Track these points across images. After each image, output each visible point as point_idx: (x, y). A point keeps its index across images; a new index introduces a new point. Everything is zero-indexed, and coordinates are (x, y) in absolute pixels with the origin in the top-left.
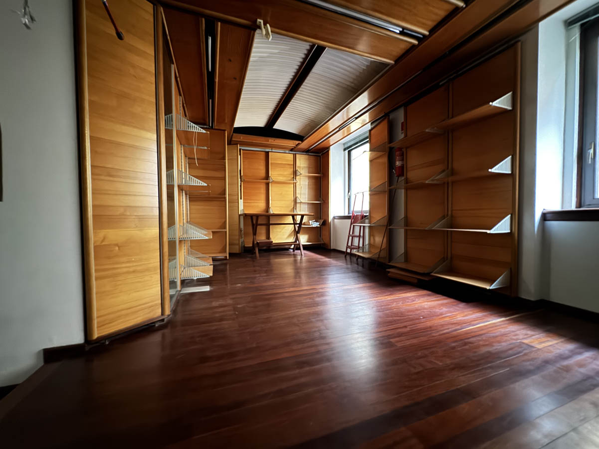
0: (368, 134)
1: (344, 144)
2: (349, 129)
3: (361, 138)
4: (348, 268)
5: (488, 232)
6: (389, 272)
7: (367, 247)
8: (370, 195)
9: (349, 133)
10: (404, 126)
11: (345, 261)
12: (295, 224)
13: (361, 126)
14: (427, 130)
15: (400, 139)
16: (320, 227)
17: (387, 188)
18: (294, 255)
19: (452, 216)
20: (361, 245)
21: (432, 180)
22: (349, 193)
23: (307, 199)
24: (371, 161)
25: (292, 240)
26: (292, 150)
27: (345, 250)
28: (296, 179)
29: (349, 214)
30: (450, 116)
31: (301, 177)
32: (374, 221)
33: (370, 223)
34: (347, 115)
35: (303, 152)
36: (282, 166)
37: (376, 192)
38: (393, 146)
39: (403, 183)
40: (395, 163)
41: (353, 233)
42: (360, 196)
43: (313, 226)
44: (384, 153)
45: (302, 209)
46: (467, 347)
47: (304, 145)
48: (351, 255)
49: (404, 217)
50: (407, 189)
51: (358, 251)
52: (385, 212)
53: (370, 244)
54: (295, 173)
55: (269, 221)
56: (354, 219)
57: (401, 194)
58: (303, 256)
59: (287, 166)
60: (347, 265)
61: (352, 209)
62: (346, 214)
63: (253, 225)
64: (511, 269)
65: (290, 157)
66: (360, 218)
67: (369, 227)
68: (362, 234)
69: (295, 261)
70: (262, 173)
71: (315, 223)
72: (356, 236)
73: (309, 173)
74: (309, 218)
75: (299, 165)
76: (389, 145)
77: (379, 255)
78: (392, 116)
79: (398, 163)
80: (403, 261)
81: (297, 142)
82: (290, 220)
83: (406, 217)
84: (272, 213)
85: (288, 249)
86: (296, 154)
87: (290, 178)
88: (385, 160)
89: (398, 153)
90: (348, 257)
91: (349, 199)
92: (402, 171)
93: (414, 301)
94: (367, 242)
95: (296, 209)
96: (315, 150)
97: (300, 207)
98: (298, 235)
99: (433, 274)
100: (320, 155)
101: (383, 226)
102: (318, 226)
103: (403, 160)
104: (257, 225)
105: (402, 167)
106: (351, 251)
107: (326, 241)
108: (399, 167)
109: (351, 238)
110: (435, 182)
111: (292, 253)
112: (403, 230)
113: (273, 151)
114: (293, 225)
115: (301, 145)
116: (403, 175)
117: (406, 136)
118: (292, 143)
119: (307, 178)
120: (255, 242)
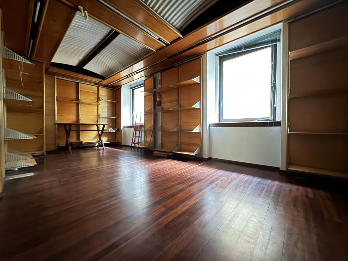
0: (143, 82)
1: (130, 85)
2: (133, 78)
3: (140, 84)
4: (132, 154)
5: (192, 131)
6: (154, 153)
7: (143, 142)
8: (145, 115)
9: (133, 80)
10: (161, 81)
11: (131, 150)
12: (98, 130)
13: (139, 77)
14: (170, 86)
15: (159, 87)
16: (115, 132)
17: (153, 111)
18: (98, 149)
19: (180, 126)
20: (140, 142)
21: (172, 109)
22: (133, 113)
23: (107, 116)
24: (145, 97)
25: (96, 140)
26: (96, 84)
27: (131, 145)
28: (99, 102)
29: (133, 125)
30: (179, 81)
31: (103, 102)
32: (146, 128)
33: (144, 129)
34: (132, 70)
35: (104, 86)
36: (89, 93)
37: (147, 113)
38: (156, 91)
39: (160, 109)
40: (157, 99)
41: (135, 135)
42: (139, 115)
43: (111, 132)
44: (151, 93)
45: (103, 121)
46: (183, 177)
47: (105, 82)
48: (134, 147)
49: (161, 126)
50: (162, 112)
51: (138, 145)
52: (152, 124)
53: (144, 141)
54: (98, 99)
55: (79, 128)
56: (136, 127)
57: (160, 114)
58: (104, 150)
59: (93, 94)
60: (132, 152)
61: (135, 122)
62: (131, 125)
63: (66, 131)
64: (200, 146)
65: (95, 88)
66: (139, 127)
67: (144, 131)
68: (140, 136)
69: (99, 153)
70: (74, 96)
71: (112, 130)
72: (137, 137)
73: (108, 100)
74: (108, 127)
75: (101, 94)
76: (154, 90)
77: (149, 145)
78: (155, 75)
79: (158, 99)
80: (161, 147)
81: (100, 80)
82: (95, 128)
83: (162, 126)
84: (81, 123)
85: (93, 146)
86: (99, 87)
87: (95, 102)
88: (152, 97)
89: (158, 94)
90: (133, 149)
91: (133, 117)
92: (160, 103)
93: (165, 164)
94: (143, 139)
95: (99, 121)
96: (111, 86)
97: (102, 120)
98: (101, 137)
99: (173, 152)
100: (115, 89)
101: (151, 130)
102: (114, 132)
103: (160, 98)
104: (70, 130)
105: (160, 102)
106: (134, 145)
107: (119, 140)
108: (158, 101)
109: (134, 138)
110: (173, 110)
111: (97, 149)
112: (160, 132)
113: (82, 82)
114: (97, 131)
115: (103, 82)
116: (160, 106)
117: (161, 87)
118: (96, 80)
119: (107, 102)
120: (69, 143)
